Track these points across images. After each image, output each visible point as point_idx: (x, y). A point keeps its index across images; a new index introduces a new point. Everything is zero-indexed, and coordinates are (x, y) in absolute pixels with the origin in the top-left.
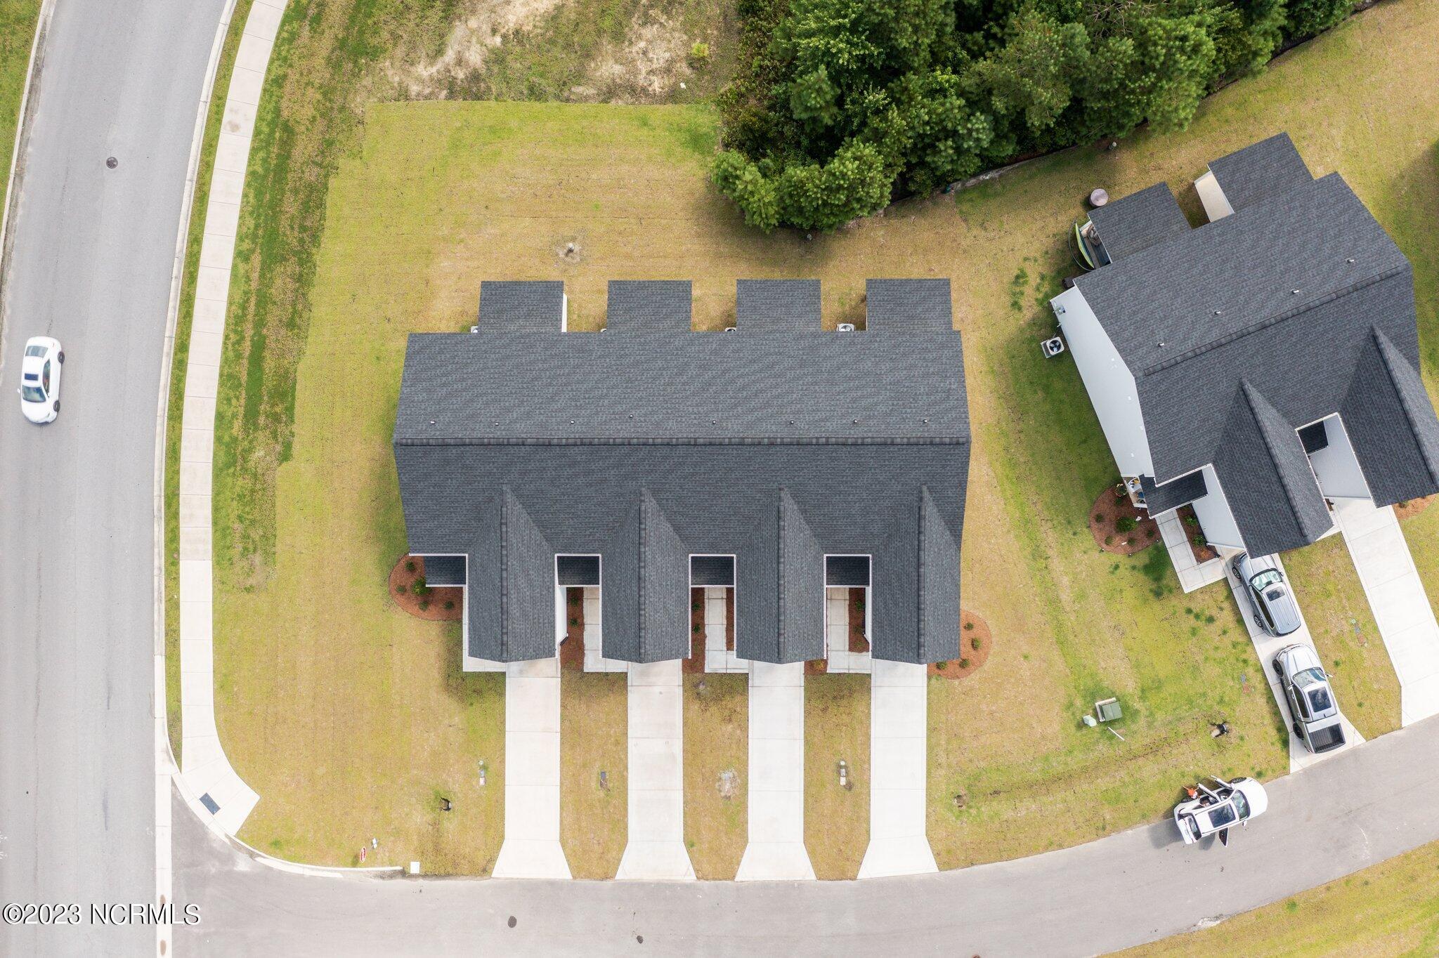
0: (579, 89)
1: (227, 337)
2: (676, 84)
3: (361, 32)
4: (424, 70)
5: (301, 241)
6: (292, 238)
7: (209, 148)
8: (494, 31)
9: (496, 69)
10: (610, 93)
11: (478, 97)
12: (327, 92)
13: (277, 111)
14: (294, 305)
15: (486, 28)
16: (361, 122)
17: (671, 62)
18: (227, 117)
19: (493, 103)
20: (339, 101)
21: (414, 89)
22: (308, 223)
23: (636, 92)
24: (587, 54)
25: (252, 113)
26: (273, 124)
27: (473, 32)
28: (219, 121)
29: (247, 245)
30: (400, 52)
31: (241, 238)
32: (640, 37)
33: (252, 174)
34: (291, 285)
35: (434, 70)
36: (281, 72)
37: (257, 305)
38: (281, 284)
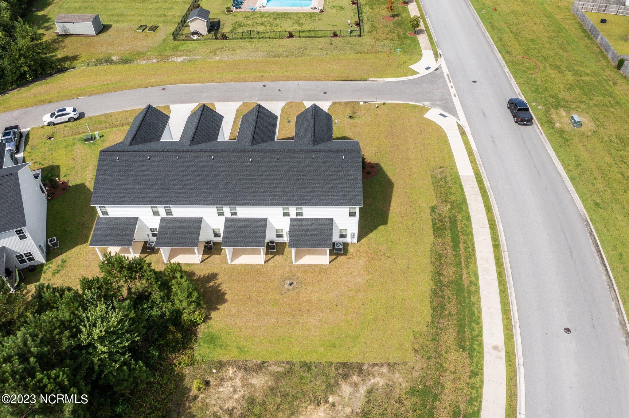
0: (279, 369)
1: (474, 250)
2: (218, 372)
3: (424, 405)
4: (378, 381)
5: (442, 291)
6: (447, 292)
7: (509, 337)
8: (333, 405)
9: (332, 381)
10: (261, 367)
11: (344, 365)
12: (441, 368)
13: (471, 357)
14: (441, 264)
15: (339, 407)
16: (416, 351)
17: (220, 385)
18: (503, 354)
19: (334, 360)
20: (432, 362)
21: (384, 370)
22: (440, 299)
23: (244, 368)
24: (273, 390)
25: (487, 357)
26: (472, 350)
27: (348, 405)
28: (507, 352)
29: (473, 289)
30: (396, 393)
31: (477, 292)
32: (237, 401)
33: (478, 322)
34: (444, 272)
35: (373, 381)
36: (473, 380)
37: (460, 264)
38: (449, 273)
